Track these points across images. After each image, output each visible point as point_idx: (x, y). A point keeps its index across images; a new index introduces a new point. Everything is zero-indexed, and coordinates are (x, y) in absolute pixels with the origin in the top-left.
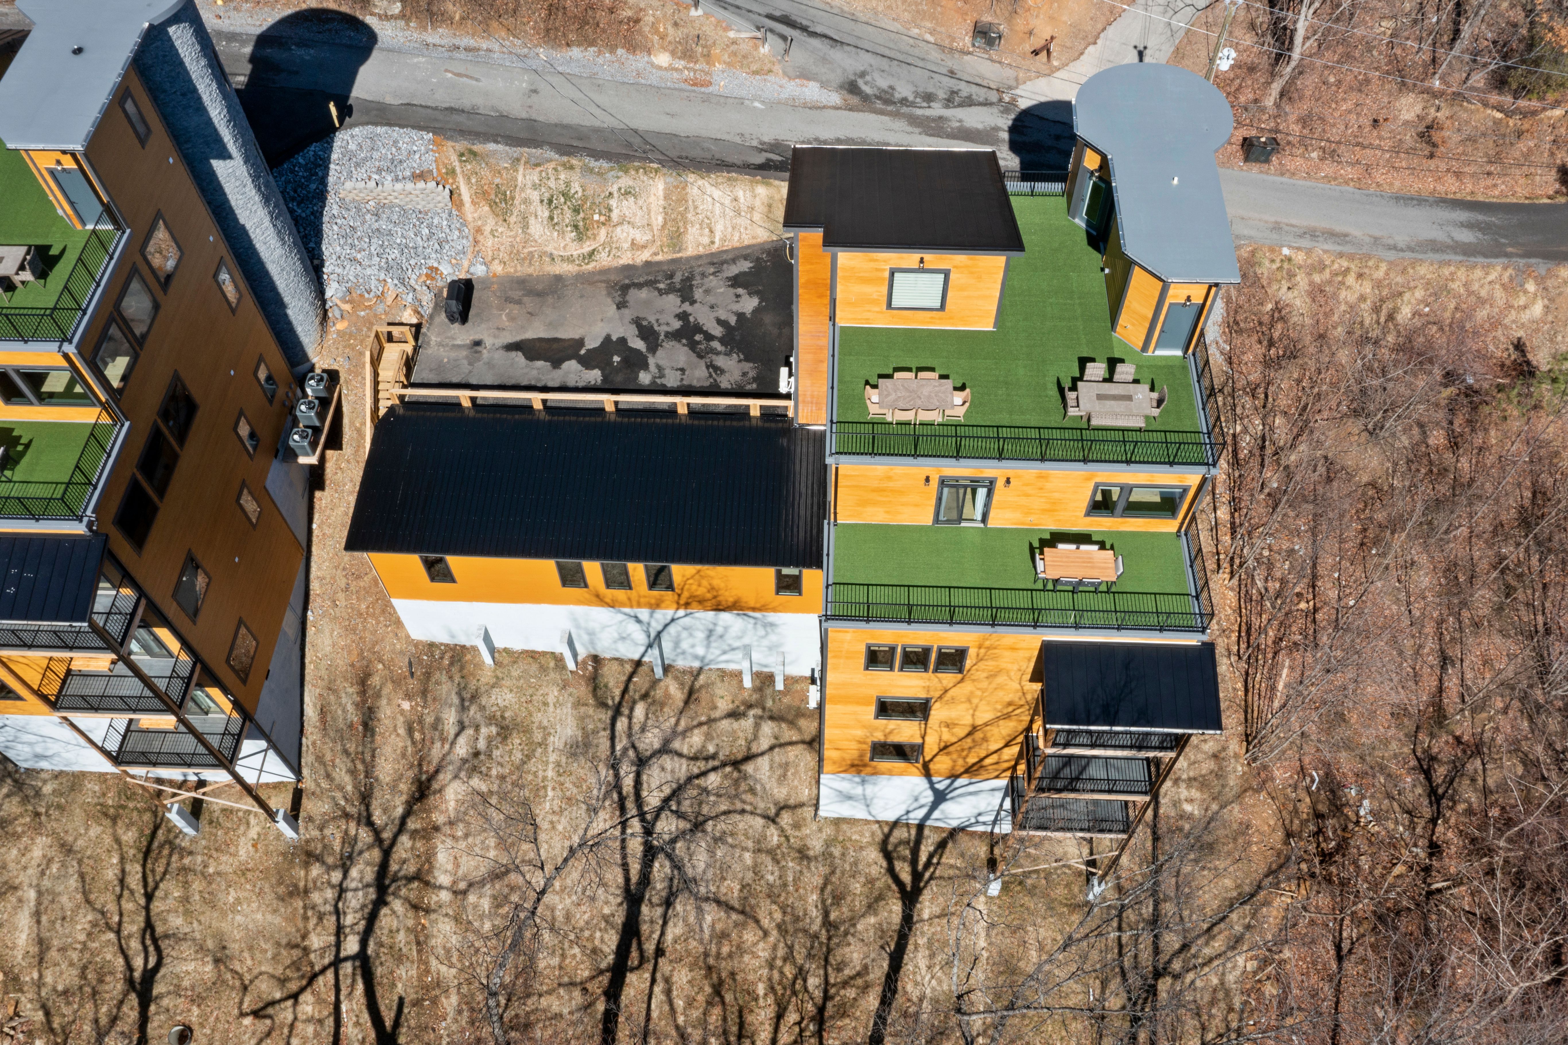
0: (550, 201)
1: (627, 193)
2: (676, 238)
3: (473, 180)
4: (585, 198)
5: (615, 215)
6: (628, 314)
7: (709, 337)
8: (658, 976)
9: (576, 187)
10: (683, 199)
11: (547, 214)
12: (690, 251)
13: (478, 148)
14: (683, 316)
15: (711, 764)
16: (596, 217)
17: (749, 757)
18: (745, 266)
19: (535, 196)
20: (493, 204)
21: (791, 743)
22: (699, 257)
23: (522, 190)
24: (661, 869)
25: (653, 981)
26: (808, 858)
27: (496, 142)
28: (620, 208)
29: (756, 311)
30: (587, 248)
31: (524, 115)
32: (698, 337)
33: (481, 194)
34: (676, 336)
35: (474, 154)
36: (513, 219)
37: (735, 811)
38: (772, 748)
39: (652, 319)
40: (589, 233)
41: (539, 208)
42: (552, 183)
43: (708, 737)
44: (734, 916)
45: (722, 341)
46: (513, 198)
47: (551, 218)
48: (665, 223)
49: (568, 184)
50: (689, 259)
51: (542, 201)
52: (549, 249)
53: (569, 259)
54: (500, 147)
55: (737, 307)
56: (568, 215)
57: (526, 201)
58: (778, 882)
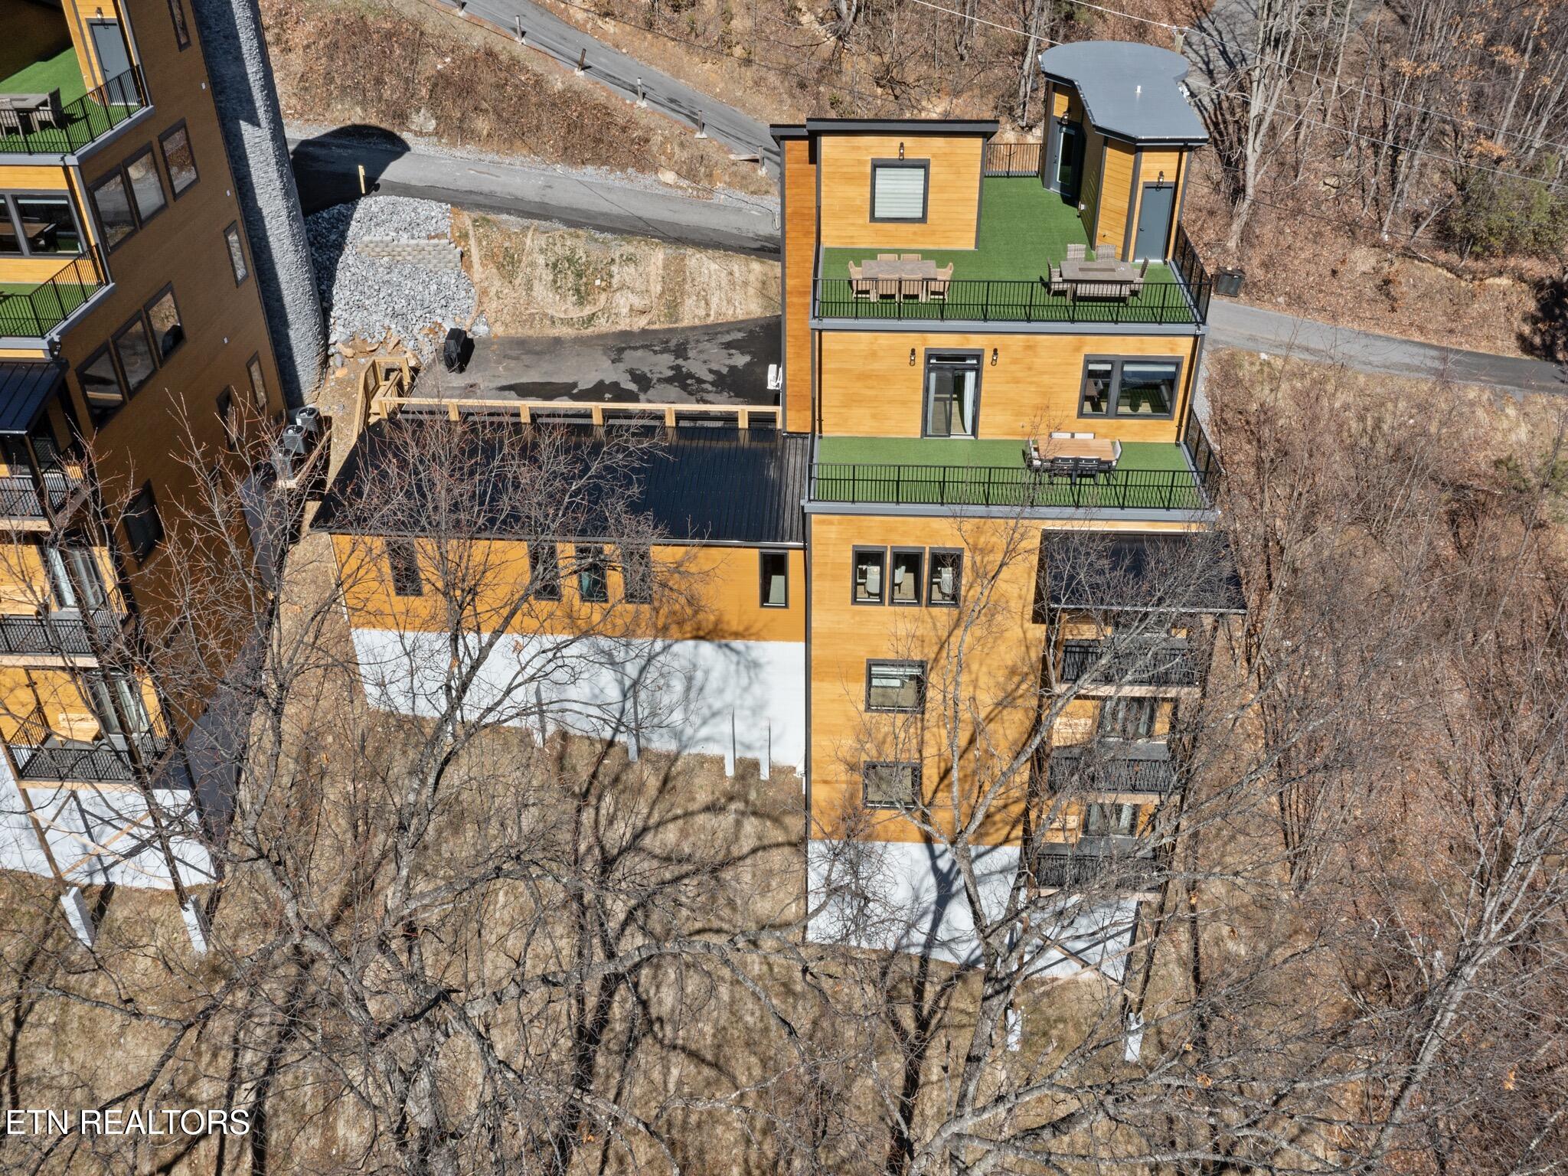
0: (555, 266)
1: (630, 259)
2: (673, 308)
3: (484, 243)
4: (589, 263)
5: (615, 281)
6: (622, 366)
7: (700, 381)
9: (580, 253)
10: (681, 271)
11: (551, 277)
12: (686, 322)
13: (492, 217)
14: (677, 368)
15: (687, 867)
16: (598, 282)
17: (730, 862)
18: (739, 335)
19: (541, 260)
20: (500, 267)
21: (778, 845)
22: (694, 328)
23: (530, 254)
27: (509, 213)
28: (622, 274)
29: (747, 365)
30: (588, 310)
31: (537, 199)
32: (689, 382)
33: (489, 256)
34: (669, 380)
35: (488, 221)
36: (517, 282)
38: (754, 851)
39: (646, 370)
40: (590, 298)
41: (544, 272)
42: (558, 249)
43: (684, 833)
44: (706, 1072)
45: (712, 384)
46: (520, 261)
47: (555, 281)
48: (663, 292)
49: (573, 251)
50: (684, 330)
51: (547, 265)
52: (550, 312)
53: (569, 322)
54: (512, 218)
55: (731, 362)
56: (571, 278)
57: (533, 264)
58: (760, 1025)
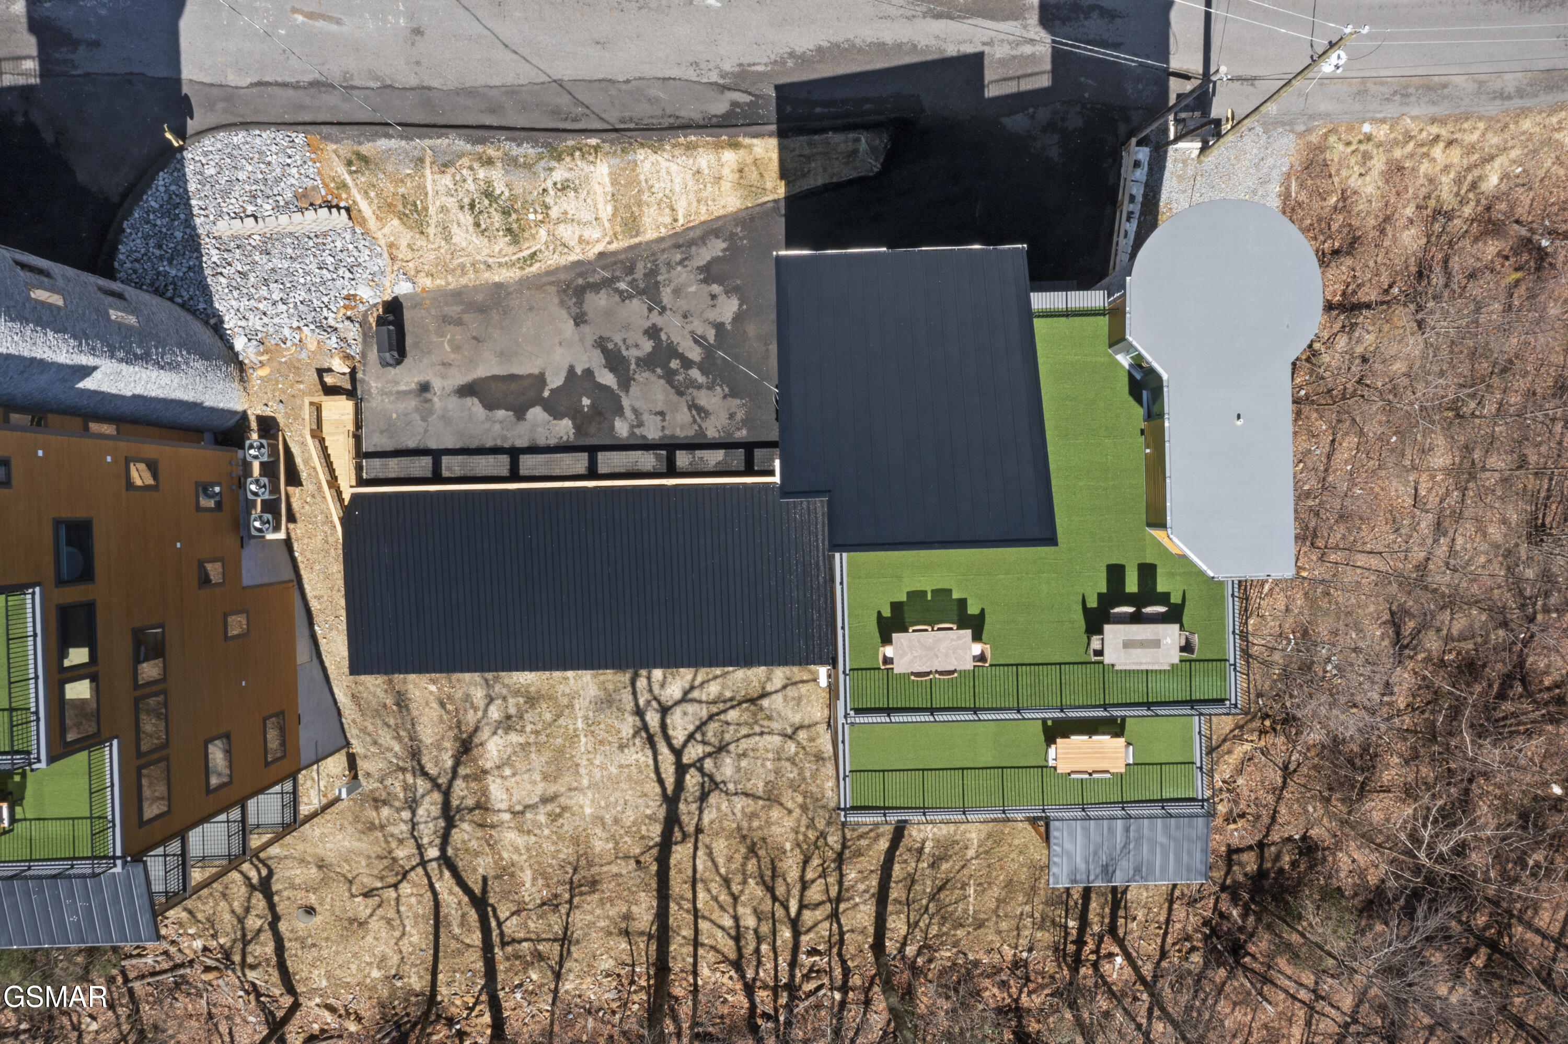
0: (472, 206)
1: (564, 188)
2: (632, 224)
3: (372, 194)
4: (513, 198)
5: (554, 213)
6: (590, 332)
7: (687, 364)
8: (700, 845)
9: (499, 187)
10: (633, 181)
11: (471, 220)
12: (650, 235)
13: (367, 148)
14: (653, 332)
15: (729, 704)
16: (532, 216)
17: (764, 695)
18: (717, 247)
20: (402, 217)
21: (803, 682)
22: (661, 240)
23: (435, 198)
24: (692, 780)
25: (696, 848)
26: (823, 759)
28: (559, 206)
29: (738, 318)
30: (526, 250)
31: (413, 81)
32: (674, 364)
33: (387, 208)
34: (648, 363)
35: (364, 159)
36: (431, 231)
37: (755, 734)
38: (785, 687)
39: (618, 339)
40: (526, 235)
41: (461, 215)
42: (470, 185)
44: (761, 802)
45: (702, 368)
46: (426, 209)
47: (477, 225)
48: (616, 209)
49: (489, 183)
50: (649, 243)
51: (462, 208)
52: (482, 257)
53: (508, 265)
54: (393, 143)
55: (712, 315)
56: (497, 218)
57: (443, 210)
